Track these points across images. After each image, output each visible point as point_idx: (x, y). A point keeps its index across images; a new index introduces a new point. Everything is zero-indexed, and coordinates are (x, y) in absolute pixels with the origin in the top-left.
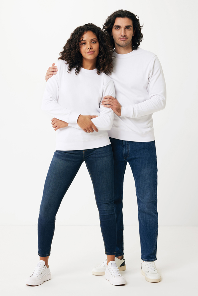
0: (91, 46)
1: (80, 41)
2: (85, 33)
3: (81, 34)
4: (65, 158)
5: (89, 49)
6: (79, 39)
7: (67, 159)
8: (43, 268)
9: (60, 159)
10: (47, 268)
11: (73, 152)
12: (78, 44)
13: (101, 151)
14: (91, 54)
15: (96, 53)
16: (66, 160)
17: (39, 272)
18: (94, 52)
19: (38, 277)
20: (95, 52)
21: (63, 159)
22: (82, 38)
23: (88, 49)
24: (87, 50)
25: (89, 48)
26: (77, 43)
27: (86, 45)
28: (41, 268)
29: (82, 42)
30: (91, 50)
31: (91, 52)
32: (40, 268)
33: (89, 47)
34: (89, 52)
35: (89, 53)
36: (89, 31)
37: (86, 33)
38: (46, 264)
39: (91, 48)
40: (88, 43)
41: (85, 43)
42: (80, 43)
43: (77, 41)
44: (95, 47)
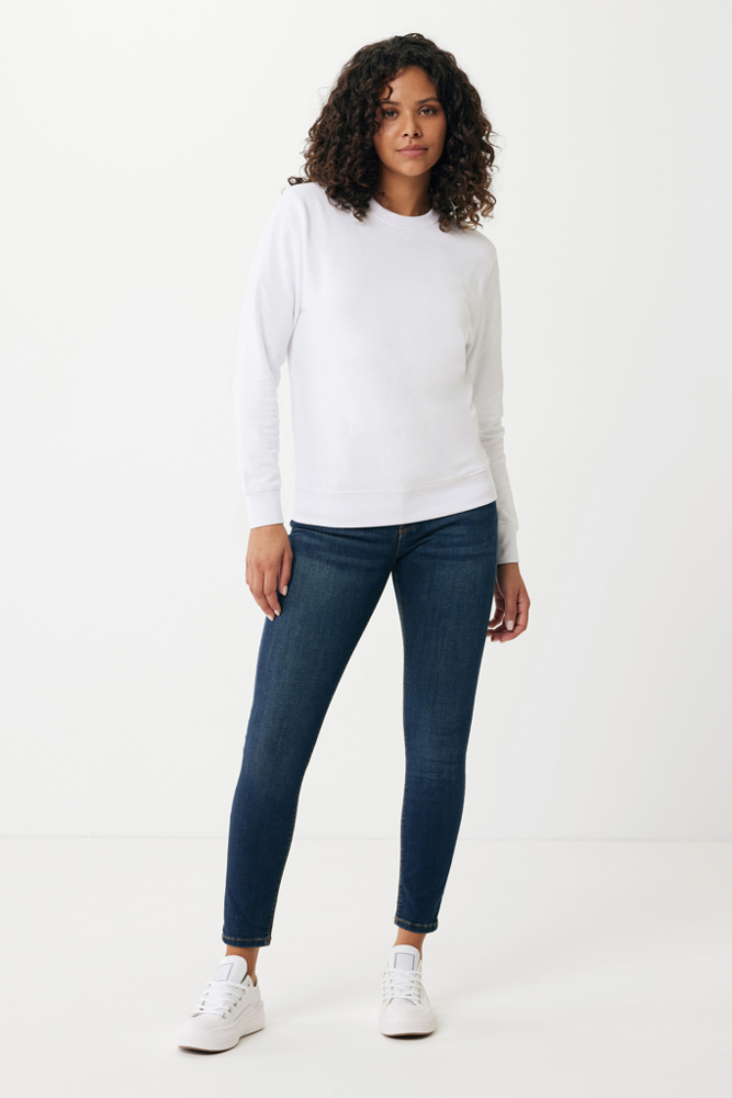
0: (417, 126)
1: (378, 104)
2: (399, 76)
3: (384, 76)
4: (333, 557)
5: (407, 138)
6: (376, 96)
7: (343, 559)
8: (242, 986)
9: (317, 563)
10: (252, 985)
11: (361, 534)
12: (374, 115)
13: (458, 536)
14: (414, 158)
15: (433, 155)
16: (341, 566)
17: (227, 999)
18: (426, 149)
19: (223, 1017)
20: (431, 151)
21: (328, 563)
22: (388, 91)
23: (406, 135)
24: (400, 139)
25: (411, 133)
26: (369, 110)
27: (401, 118)
28: (232, 984)
29: (386, 106)
30: (414, 142)
31: (415, 148)
32: (228, 983)
33: (410, 130)
34: (406, 149)
35: (408, 153)
36: (414, 67)
37: (403, 73)
38: (250, 971)
39: (416, 135)
40: (407, 113)
41: (394, 113)
42: (378, 111)
43: (370, 101)
44: (433, 128)
